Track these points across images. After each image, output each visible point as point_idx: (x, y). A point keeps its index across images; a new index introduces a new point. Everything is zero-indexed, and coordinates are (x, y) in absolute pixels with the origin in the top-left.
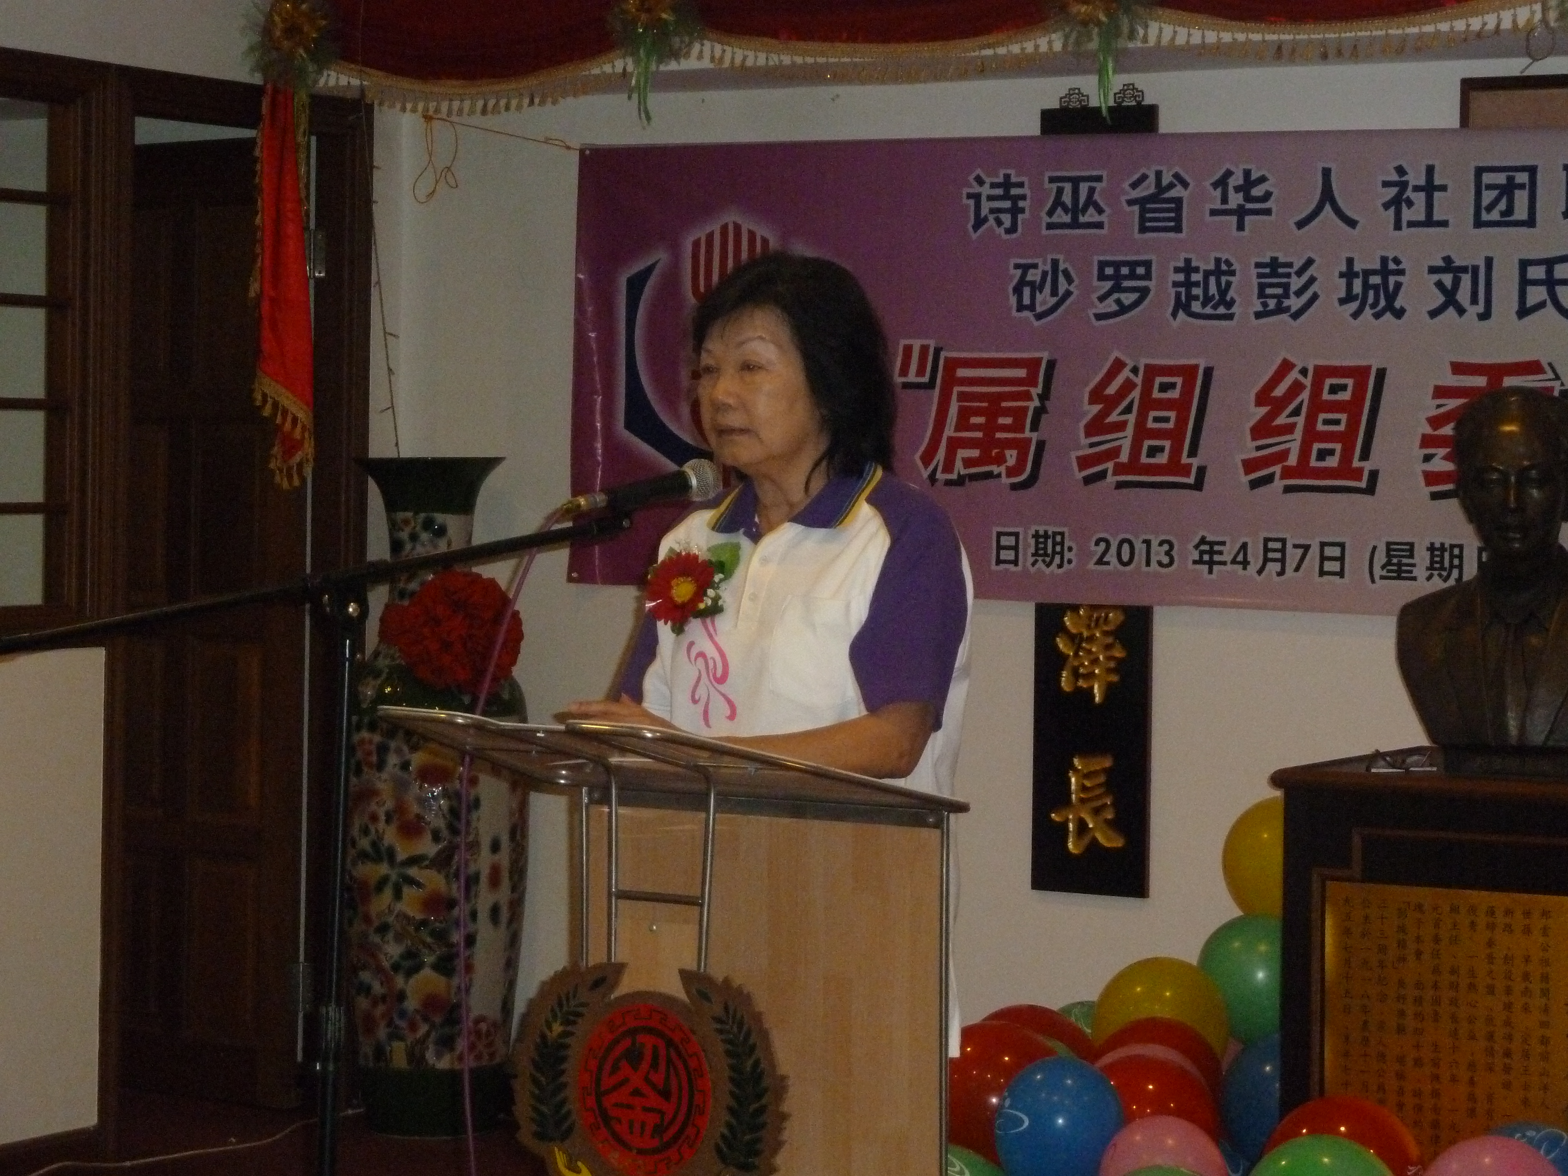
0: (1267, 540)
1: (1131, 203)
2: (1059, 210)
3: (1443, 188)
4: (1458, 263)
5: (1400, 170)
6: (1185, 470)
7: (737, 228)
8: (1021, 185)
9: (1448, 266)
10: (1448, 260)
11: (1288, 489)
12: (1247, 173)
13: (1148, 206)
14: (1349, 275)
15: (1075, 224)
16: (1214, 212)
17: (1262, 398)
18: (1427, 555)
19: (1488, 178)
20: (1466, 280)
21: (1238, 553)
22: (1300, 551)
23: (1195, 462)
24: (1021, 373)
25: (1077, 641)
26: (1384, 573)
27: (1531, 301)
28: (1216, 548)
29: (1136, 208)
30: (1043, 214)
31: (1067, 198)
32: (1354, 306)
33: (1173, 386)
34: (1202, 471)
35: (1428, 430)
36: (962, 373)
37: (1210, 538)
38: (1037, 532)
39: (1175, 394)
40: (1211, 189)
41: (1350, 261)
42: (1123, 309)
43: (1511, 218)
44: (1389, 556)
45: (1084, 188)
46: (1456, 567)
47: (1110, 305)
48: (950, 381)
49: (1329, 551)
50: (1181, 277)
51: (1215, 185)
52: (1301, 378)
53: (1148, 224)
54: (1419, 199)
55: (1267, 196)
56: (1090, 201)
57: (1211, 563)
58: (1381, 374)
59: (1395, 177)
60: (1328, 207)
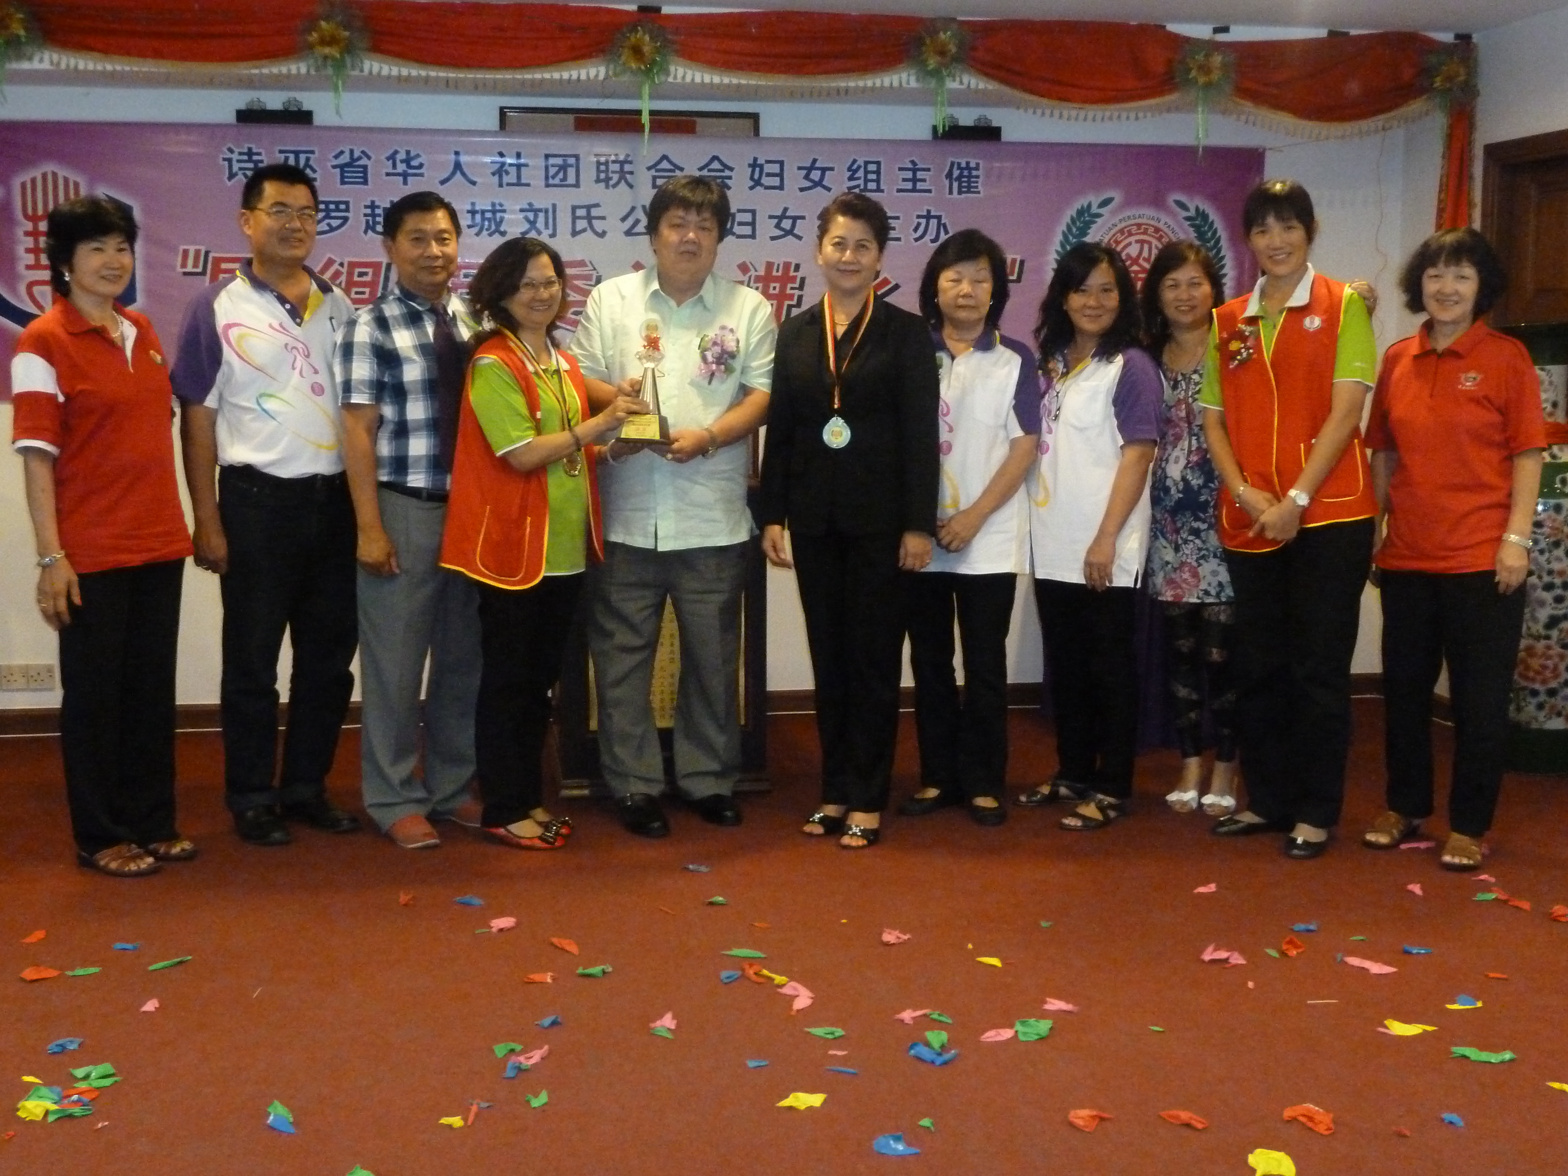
3: (526, 166)
4: (537, 205)
5: (501, 154)
8: (259, 154)
9: (531, 208)
10: (530, 204)
13: (346, 169)
14: (473, 212)
16: (388, 174)
19: (552, 161)
20: (541, 215)
27: (579, 227)
29: (338, 170)
32: (475, 230)
33: (366, 274)
36: (225, 266)
39: (367, 279)
40: (386, 161)
41: (474, 205)
42: (332, 229)
43: (566, 183)
45: (303, 157)
48: (217, 271)
50: (369, 211)
51: (388, 159)
53: (346, 180)
54: (513, 171)
60: (458, 174)
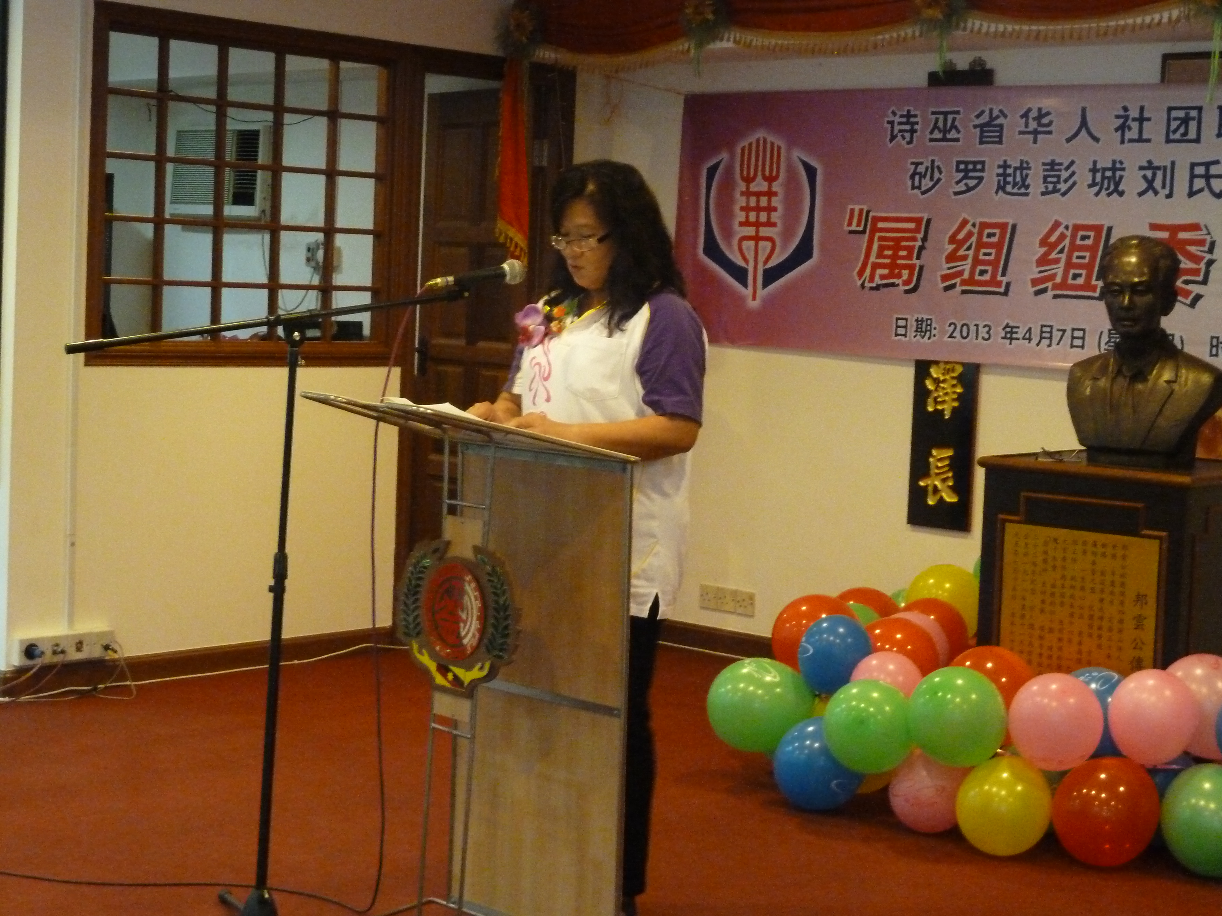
0: (1042, 326)
1: (975, 127)
2: (936, 131)
4: (1156, 164)
5: (1125, 109)
6: (999, 284)
7: (765, 140)
8: (915, 116)
9: (1150, 166)
10: (1150, 162)
11: (1056, 297)
12: (1040, 109)
13: (985, 129)
14: (1094, 170)
15: (944, 139)
16: (1021, 133)
17: (1044, 242)
20: (1160, 174)
21: (1026, 334)
22: (1061, 333)
23: (1005, 280)
24: (912, 225)
25: (937, 381)
27: (1195, 188)
28: (1015, 330)
29: (978, 130)
30: (927, 132)
31: (941, 124)
32: (1096, 189)
34: (1008, 285)
36: (880, 225)
37: (1011, 324)
38: (918, 318)
39: (994, 239)
42: (969, 189)
43: (1186, 138)
45: (950, 117)
47: (962, 187)
48: (874, 230)
49: (1077, 334)
50: (1001, 171)
51: (1022, 116)
52: (1065, 231)
53: (985, 139)
54: (1135, 125)
55: (1050, 123)
56: (953, 126)
57: (1011, 339)
58: (1110, 229)
59: (1122, 113)
60: (1084, 132)
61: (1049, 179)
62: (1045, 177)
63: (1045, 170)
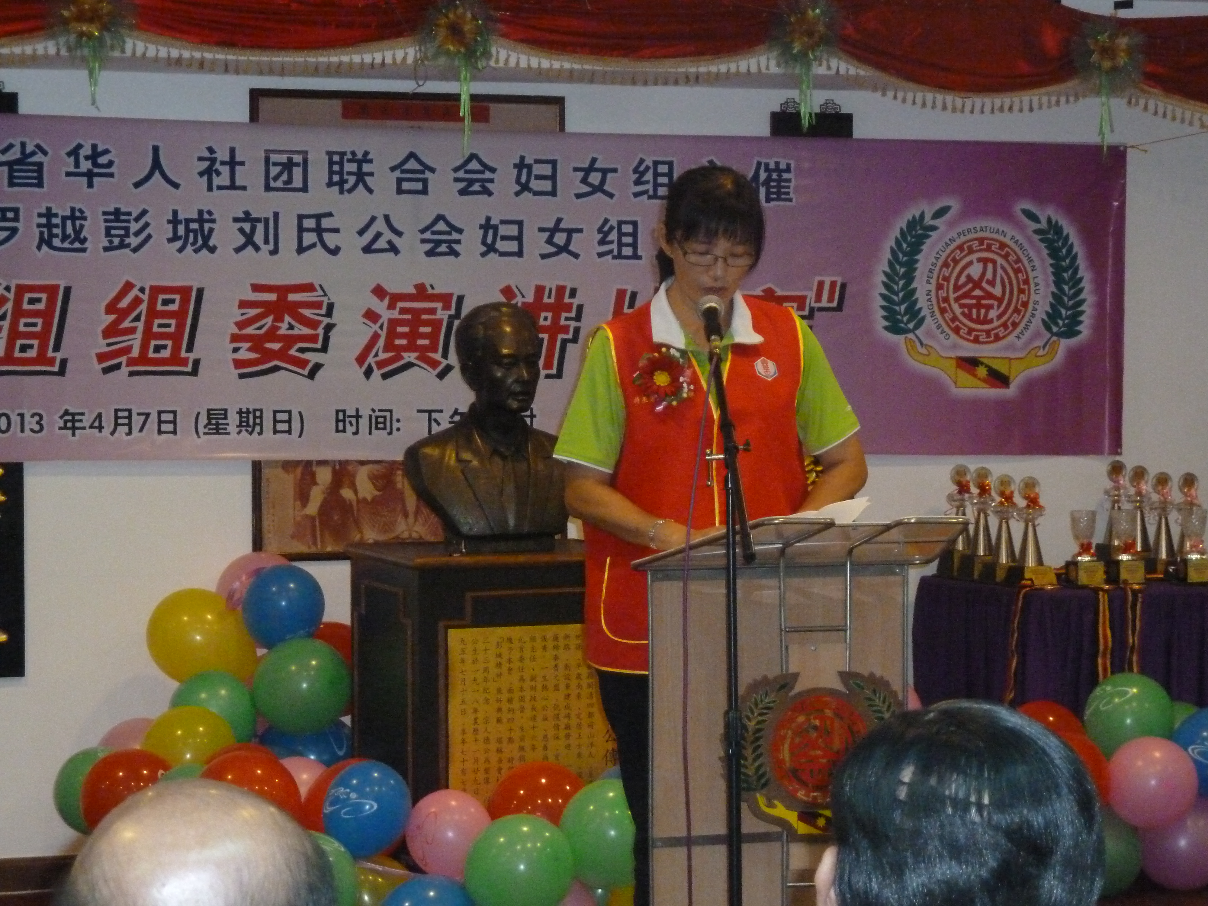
0: (116, 411)
1: (2, 164)
3: (242, 163)
4: (254, 215)
5: (211, 150)
6: (51, 362)
9: (247, 217)
10: (247, 213)
11: (132, 374)
12: (94, 147)
13: (15, 167)
14: (174, 221)
16: (68, 174)
17: (111, 308)
18: (237, 417)
19: (274, 158)
20: (260, 227)
21: (94, 421)
22: (143, 418)
23: (59, 356)
26: (206, 430)
27: (305, 243)
28: (77, 417)
29: (5, 169)
32: (179, 244)
33: (39, 300)
34: (64, 363)
35: (236, 331)
37: (72, 410)
40: (66, 157)
41: (175, 213)
44: (209, 418)
46: (258, 424)
49: (164, 417)
50: (43, 220)
51: (69, 154)
52: (140, 294)
53: (16, 181)
54: (225, 170)
55: (110, 164)
57: (74, 429)
58: (200, 291)
59: (207, 154)
60: (157, 174)
61: (113, 232)
62: (108, 230)
63: (106, 221)
